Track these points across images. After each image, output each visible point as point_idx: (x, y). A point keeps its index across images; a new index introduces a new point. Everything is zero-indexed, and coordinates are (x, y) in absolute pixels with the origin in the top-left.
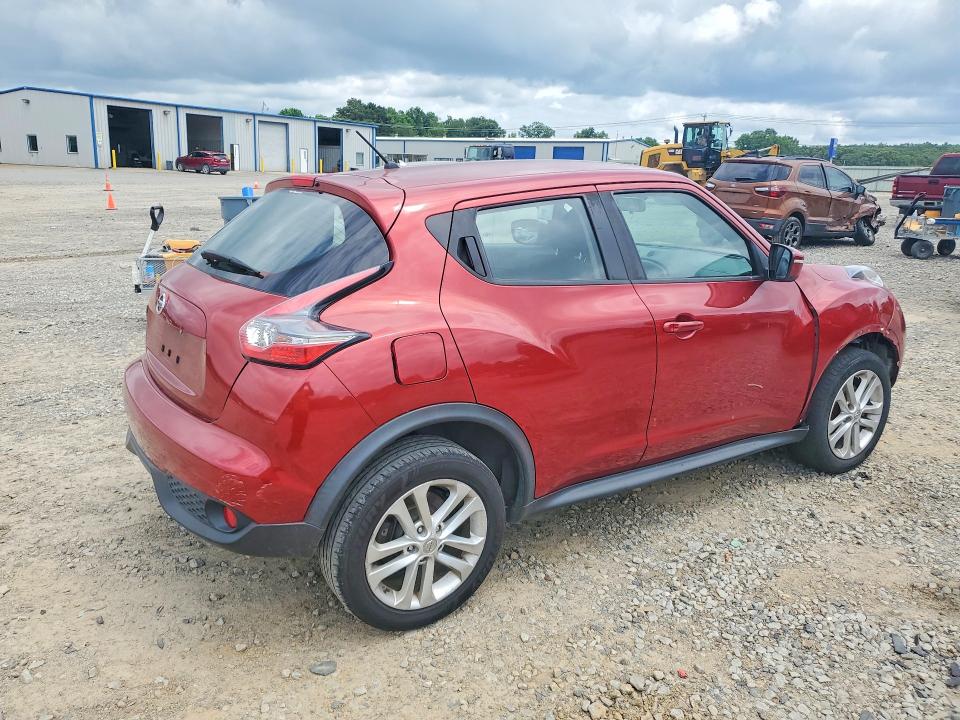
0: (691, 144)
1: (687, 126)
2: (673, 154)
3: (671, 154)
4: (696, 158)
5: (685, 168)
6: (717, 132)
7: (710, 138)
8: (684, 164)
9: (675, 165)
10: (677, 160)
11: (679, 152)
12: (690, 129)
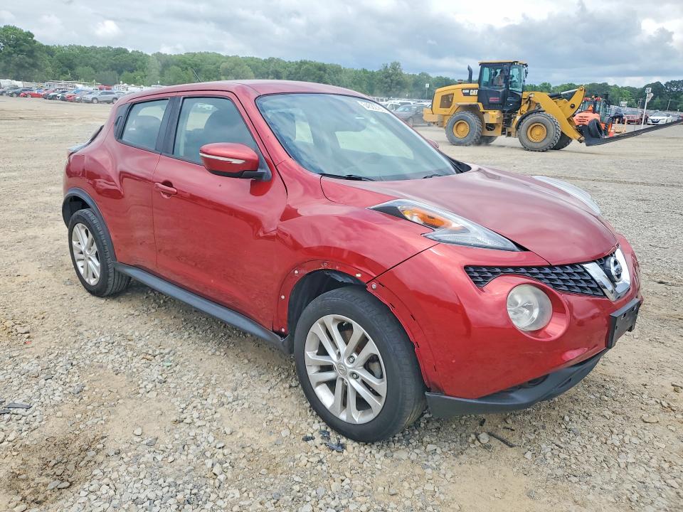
0: (487, 84)
1: (483, 65)
2: (468, 94)
3: (465, 94)
4: (492, 100)
5: (482, 110)
6: (514, 72)
7: (507, 79)
8: (480, 104)
9: (470, 105)
10: (472, 101)
11: (475, 92)
12: (486, 70)
